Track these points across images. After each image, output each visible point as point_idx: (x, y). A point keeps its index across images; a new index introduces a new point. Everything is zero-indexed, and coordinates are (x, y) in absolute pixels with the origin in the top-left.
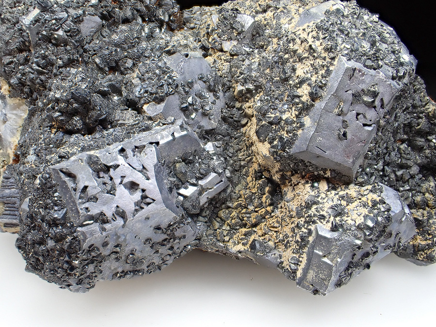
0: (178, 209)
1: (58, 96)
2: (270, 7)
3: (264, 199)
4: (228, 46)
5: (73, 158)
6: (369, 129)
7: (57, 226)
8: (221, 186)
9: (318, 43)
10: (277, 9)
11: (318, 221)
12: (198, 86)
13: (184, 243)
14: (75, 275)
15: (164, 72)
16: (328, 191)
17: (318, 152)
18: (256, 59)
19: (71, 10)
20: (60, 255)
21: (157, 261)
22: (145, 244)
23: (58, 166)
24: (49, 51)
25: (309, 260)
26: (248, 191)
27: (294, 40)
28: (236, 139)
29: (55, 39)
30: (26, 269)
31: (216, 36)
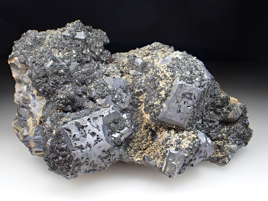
0: (112, 143)
1: (62, 97)
2: (150, 54)
3: (148, 138)
4: (132, 72)
5: (69, 123)
6: (190, 108)
7: (63, 151)
8: (130, 133)
9: (168, 73)
10: (152, 54)
11: (170, 147)
12: (120, 90)
13: (114, 157)
14: (71, 171)
15: (105, 86)
16: (175, 134)
17: (169, 118)
18: (144, 78)
19: (65, 60)
20: (64, 163)
21: (103, 165)
22: (98, 158)
23: (63, 126)
24: (57, 78)
25: (167, 163)
26: (142, 135)
27: (158, 71)
28: (136, 112)
29: (60, 73)
30: (49, 170)
31: (126, 68)
